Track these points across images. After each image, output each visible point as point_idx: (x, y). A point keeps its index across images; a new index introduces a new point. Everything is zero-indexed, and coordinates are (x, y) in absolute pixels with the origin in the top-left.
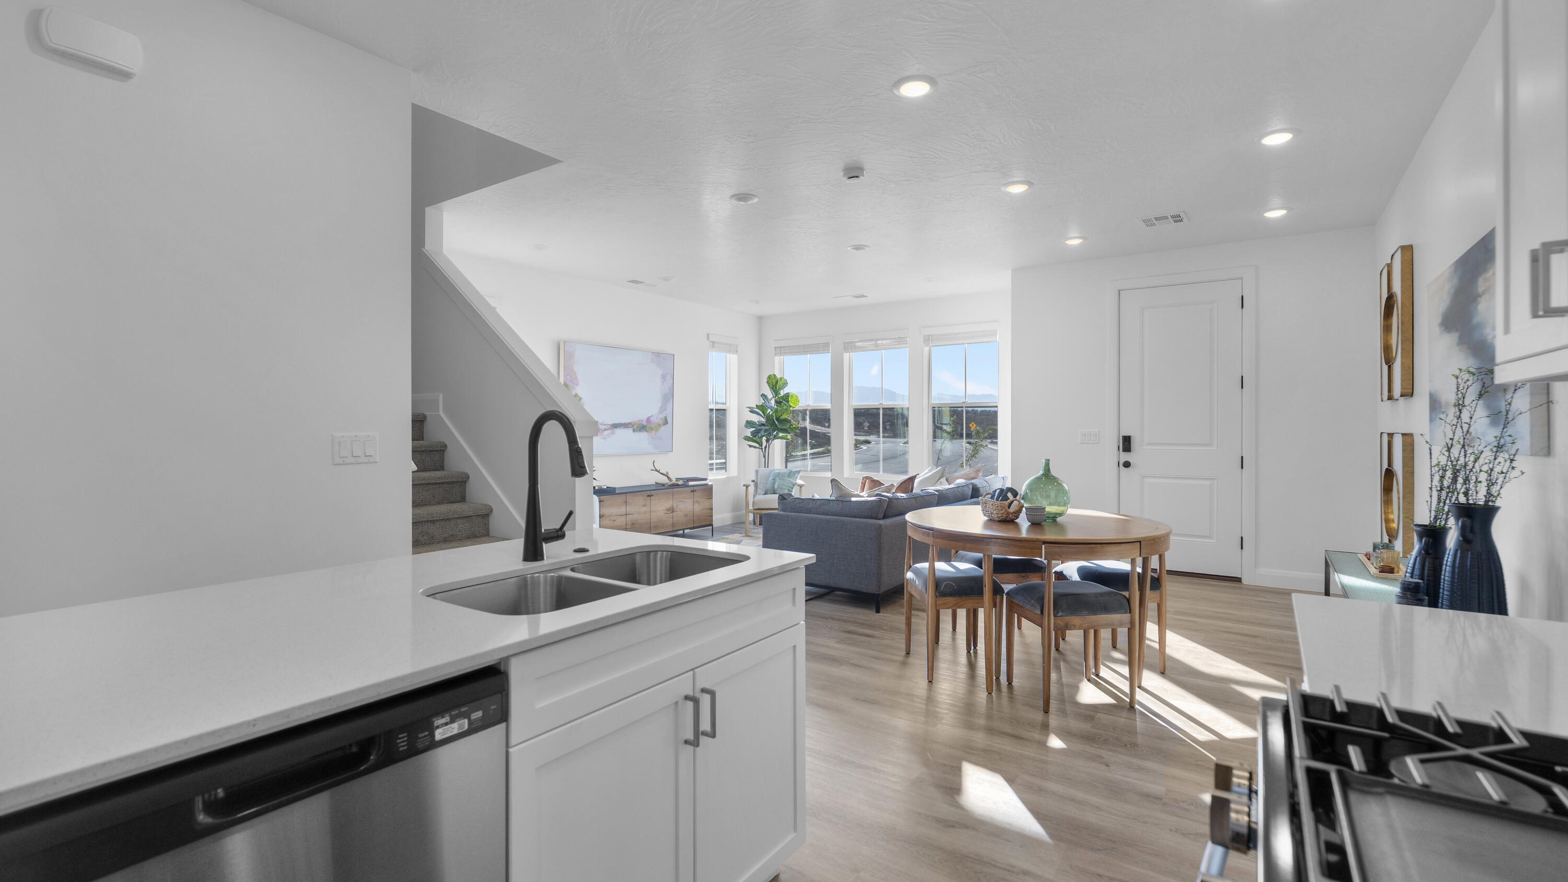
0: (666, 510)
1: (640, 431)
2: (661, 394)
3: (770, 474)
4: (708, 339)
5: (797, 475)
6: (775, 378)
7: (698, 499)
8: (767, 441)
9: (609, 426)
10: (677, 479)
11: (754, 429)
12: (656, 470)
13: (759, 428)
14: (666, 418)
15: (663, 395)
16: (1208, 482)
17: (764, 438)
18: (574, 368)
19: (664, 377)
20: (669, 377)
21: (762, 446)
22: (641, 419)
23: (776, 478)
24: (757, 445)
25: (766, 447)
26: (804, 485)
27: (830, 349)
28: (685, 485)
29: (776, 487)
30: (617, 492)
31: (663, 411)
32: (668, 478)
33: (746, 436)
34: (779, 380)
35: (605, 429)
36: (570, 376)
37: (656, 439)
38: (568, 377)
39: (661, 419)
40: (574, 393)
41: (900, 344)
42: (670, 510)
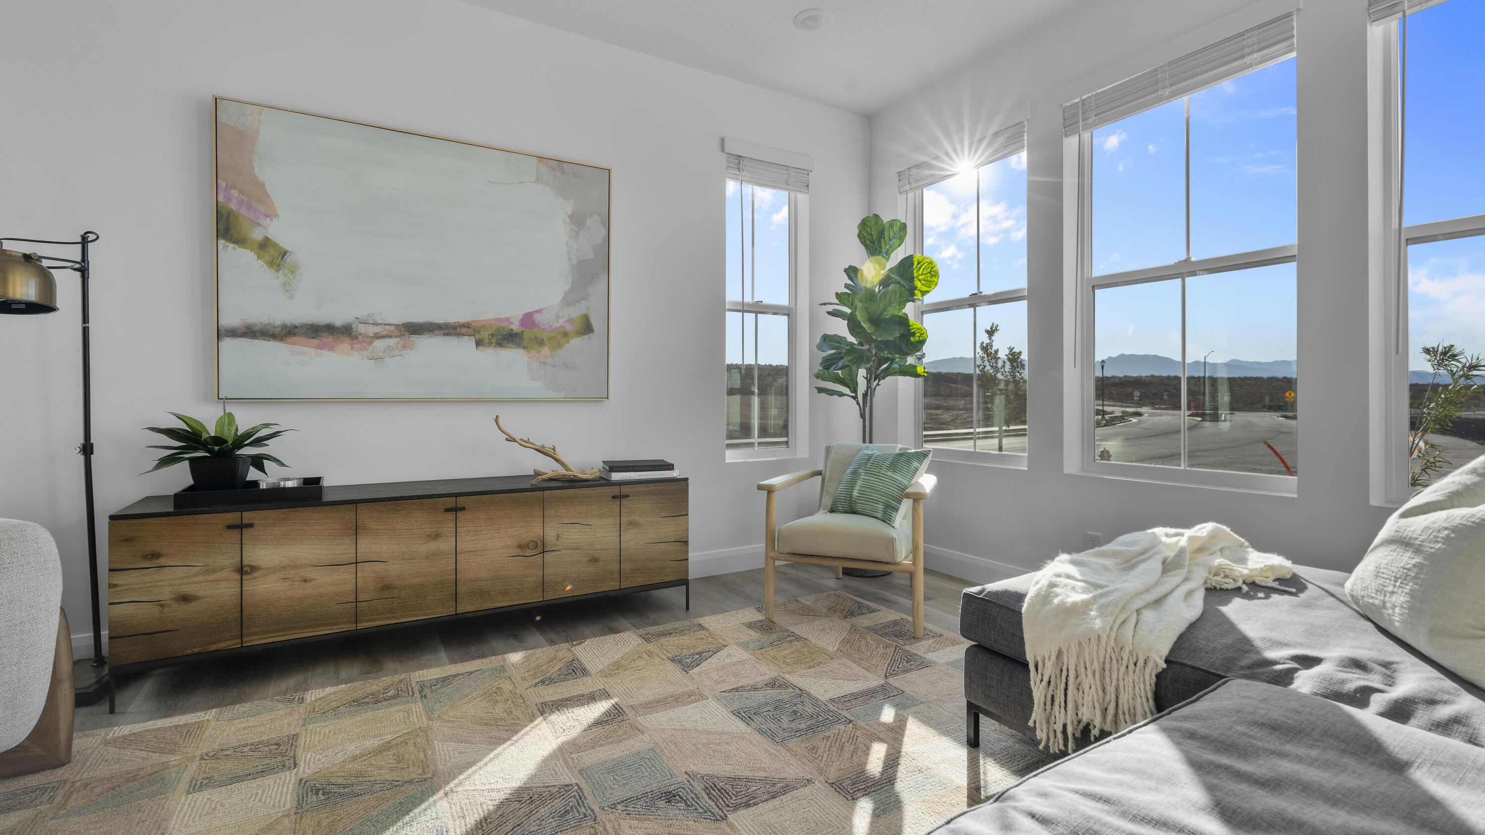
0: (520, 546)
1: (500, 344)
2: (570, 259)
4: (723, 150)
5: (915, 464)
7: (636, 518)
8: (869, 379)
9: (392, 328)
11: (834, 351)
12: (515, 441)
13: (845, 349)
14: (585, 318)
15: (574, 263)
17: (862, 373)
18: (257, 171)
19: (578, 221)
20: (594, 225)
21: (855, 390)
22: (502, 317)
23: (861, 470)
25: (865, 394)
28: (601, 482)
29: (855, 493)
30: (326, 498)
31: (579, 301)
33: (819, 369)
34: (887, 227)
35: (375, 334)
36: (240, 192)
37: (554, 366)
38: (235, 193)
39: (568, 320)
40: (257, 235)
41: (1259, 50)
42: (531, 548)
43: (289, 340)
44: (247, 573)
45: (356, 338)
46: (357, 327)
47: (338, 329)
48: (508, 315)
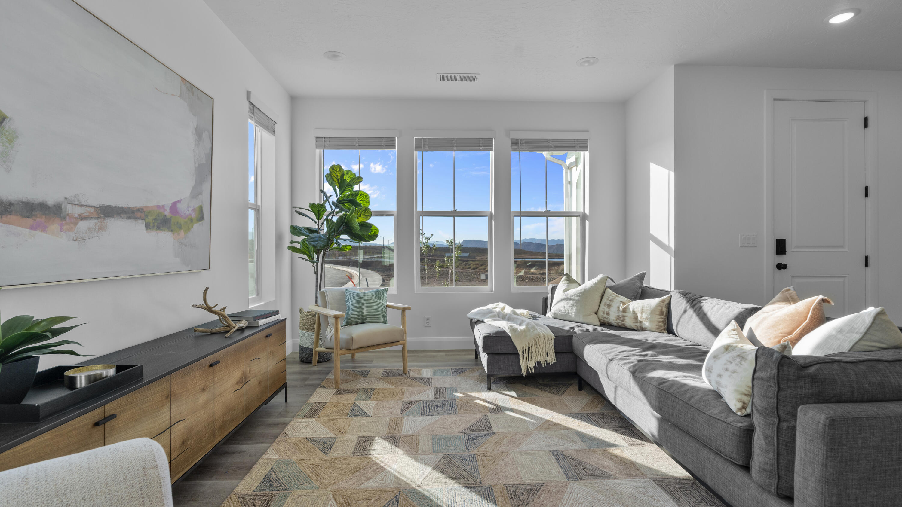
0: (237, 383)
1: (159, 228)
2: (195, 163)
4: (249, 99)
7: (272, 349)
9: (92, 210)
11: (308, 239)
14: (201, 208)
15: (197, 166)
16: (841, 280)
19: (199, 133)
20: (206, 136)
21: (312, 259)
22: (161, 204)
23: (362, 301)
24: (308, 259)
26: (409, 308)
27: (393, 145)
28: (252, 328)
29: (365, 313)
31: (197, 195)
32: (225, 318)
33: (294, 247)
35: (80, 215)
37: (186, 246)
39: (193, 210)
41: (484, 146)
42: (241, 382)
43: (4, 218)
45: (65, 218)
46: (66, 207)
47: (49, 207)
48: (163, 204)
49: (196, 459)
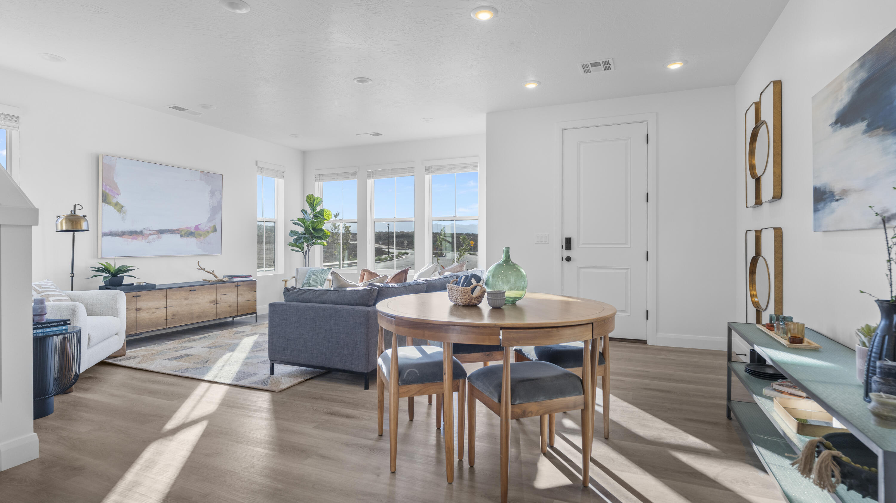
0: (210, 302)
1: (188, 236)
2: (210, 206)
3: (307, 271)
4: (257, 165)
5: (328, 272)
6: (312, 197)
7: (242, 293)
8: (308, 246)
9: (155, 232)
10: (224, 277)
11: (296, 237)
12: (202, 269)
13: (301, 236)
14: (214, 226)
16: (625, 271)
17: (305, 244)
18: (115, 179)
19: (212, 193)
20: (217, 194)
21: (303, 250)
24: (299, 250)
25: (306, 251)
27: (357, 176)
28: (229, 282)
29: (311, 281)
30: (156, 288)
31: (212, 221)
32: (215, 276)
33: (291, 243)
34: (316, 199)
35: (150, 234)
36: (110, 186)
37: (204, 243)
38: (108, 187)
39: (209, 227)
40: (114, 201)
41: (408, 173)
42: (213, 302)
43: (123, 236)
44: (138, 311)
45: (144, 235)
46: (144, 231)
47: (138, 232)
48: (190, 226)
49: (181, 324)
